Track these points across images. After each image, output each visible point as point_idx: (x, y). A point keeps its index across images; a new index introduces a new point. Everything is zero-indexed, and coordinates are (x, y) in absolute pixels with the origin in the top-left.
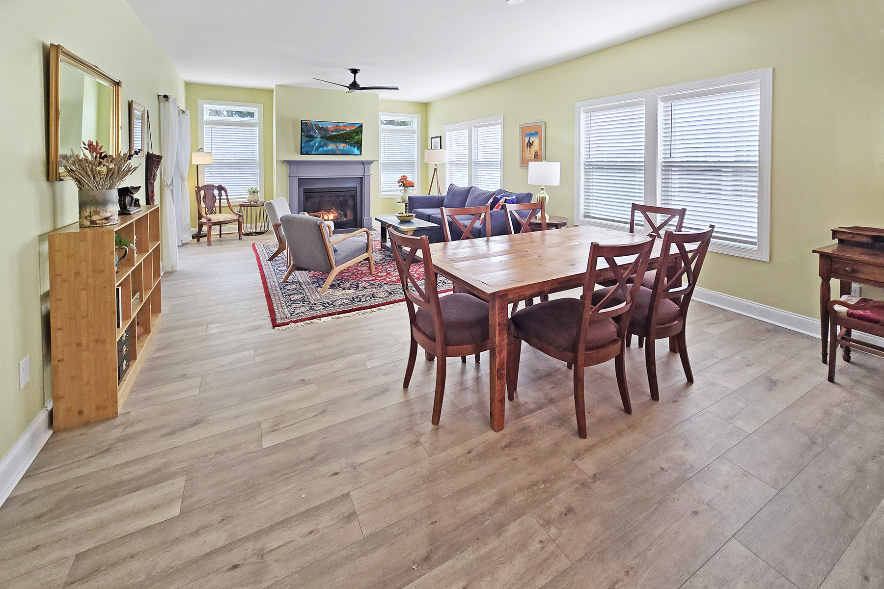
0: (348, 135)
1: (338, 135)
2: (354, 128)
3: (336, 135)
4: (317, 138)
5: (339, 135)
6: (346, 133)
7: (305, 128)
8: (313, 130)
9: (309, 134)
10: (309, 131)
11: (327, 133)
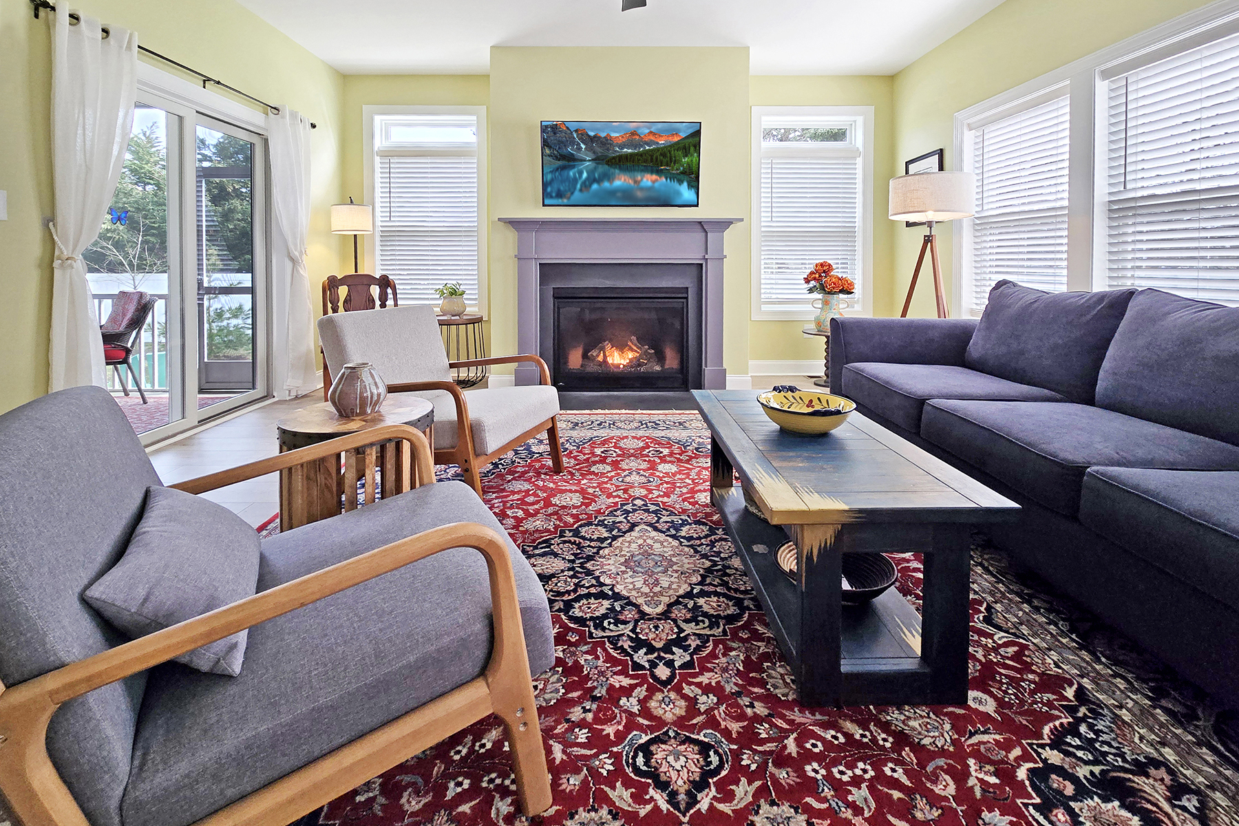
0: (664, 155)
1: (637, 154)
2: (676, 139)
3: (631, 155)
4: (585, 160)
5: (641, 155)
6: (658, 150)
7: (552, 140)
8: (573, 142)
9: (564, 151)
10: (563, 144)
11: (608, 149)
